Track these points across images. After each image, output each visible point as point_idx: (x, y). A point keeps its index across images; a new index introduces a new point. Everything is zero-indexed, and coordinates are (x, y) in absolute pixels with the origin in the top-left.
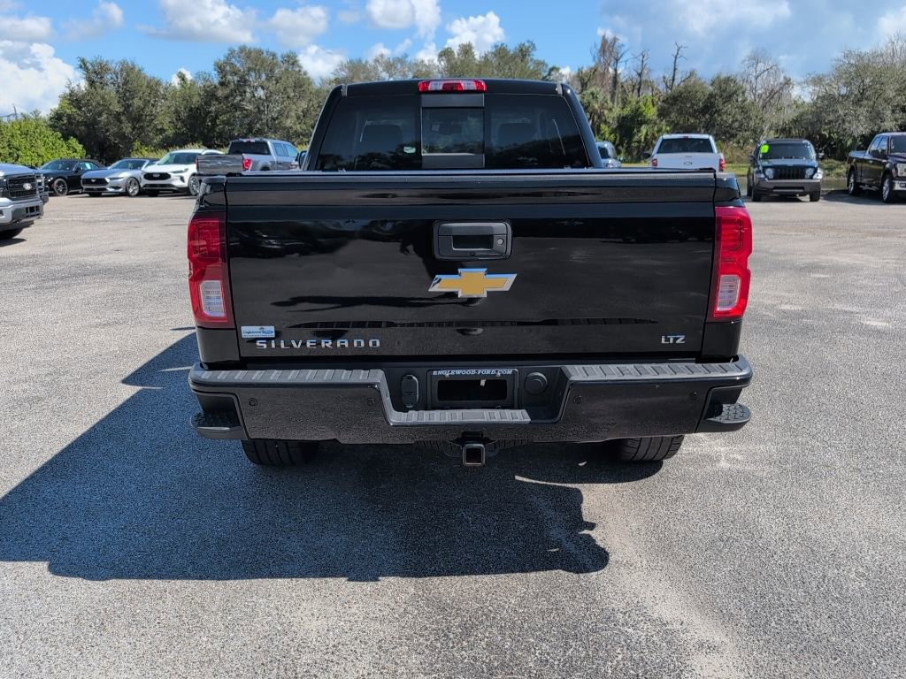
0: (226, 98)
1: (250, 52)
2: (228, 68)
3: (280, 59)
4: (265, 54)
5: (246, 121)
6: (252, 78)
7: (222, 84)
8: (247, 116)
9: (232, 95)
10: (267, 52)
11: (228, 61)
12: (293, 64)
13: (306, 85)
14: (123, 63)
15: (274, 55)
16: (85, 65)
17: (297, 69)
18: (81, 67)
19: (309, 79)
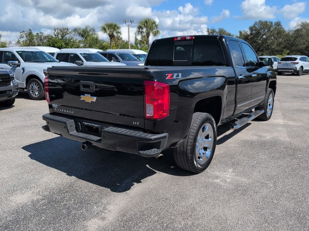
0: (251, 39)
1: (263, 22)
2: (254, 28)
3: (274, 24)
4: (268, 22)
5: (258, 46)
6: (262, 32)
7: (251, 34)
8: (258, 45)
9: (253, 38)
10: (269, 22)
11: (254, 26)
12: (279, 25)
13: (283, 33)
14: (220, 29)
15: (272, 23)
16: (208, 30)
17: (280, 27)
18: (207, 31)
19: (284, 30)
